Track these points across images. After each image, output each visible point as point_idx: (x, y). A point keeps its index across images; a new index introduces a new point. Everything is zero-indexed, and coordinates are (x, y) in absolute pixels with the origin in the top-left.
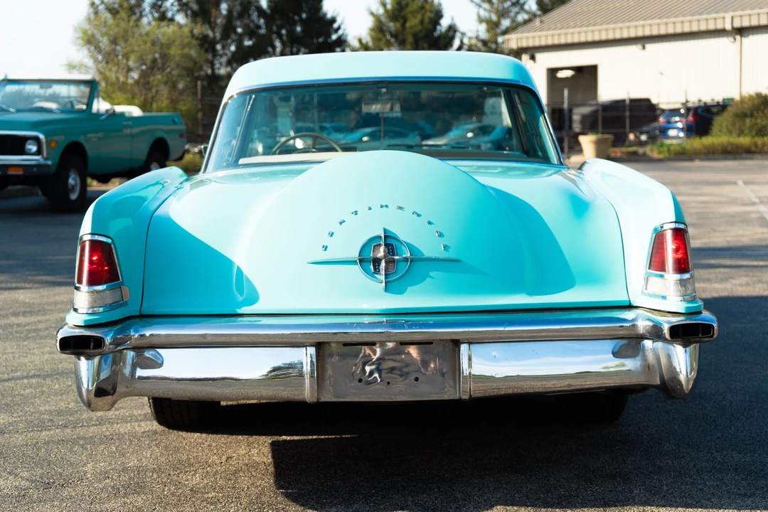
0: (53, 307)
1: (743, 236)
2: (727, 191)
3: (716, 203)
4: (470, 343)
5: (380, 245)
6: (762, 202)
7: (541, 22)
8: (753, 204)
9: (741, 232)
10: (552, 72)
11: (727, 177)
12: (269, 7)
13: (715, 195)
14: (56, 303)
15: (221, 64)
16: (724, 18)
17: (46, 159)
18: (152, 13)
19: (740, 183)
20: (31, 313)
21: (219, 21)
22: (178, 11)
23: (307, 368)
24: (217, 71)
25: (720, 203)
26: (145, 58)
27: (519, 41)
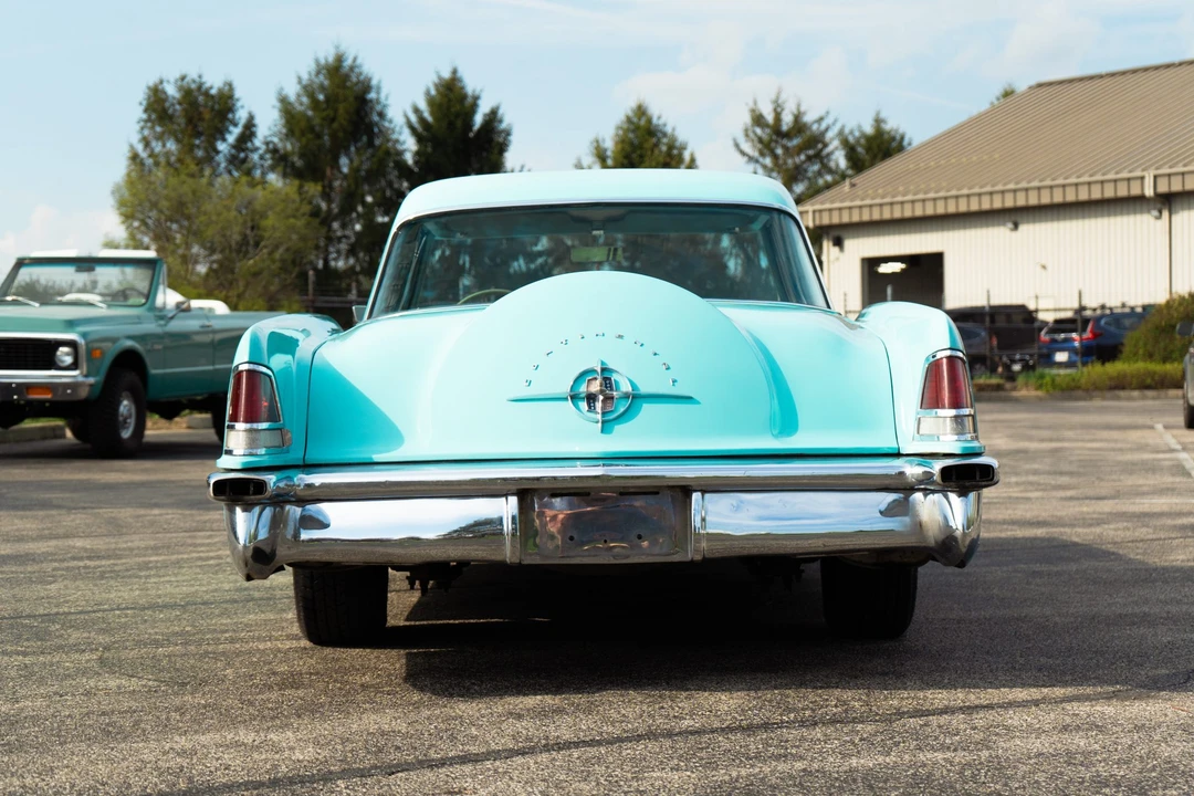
0: (127, 553)
1: (1141, 486)
2: (1135, 436)
3: (1114, 450)
4: (704, 492)
5: (596, 379)
6: (1184, 449)
7: (853, 185)
8: (1172, 451)
9: (1141, 482)
10: (871, 264)
11: (1140, 420)
12: (416, 163)
13: (1116, 441)
14: (131, 549)
15: (338, 252)
16: (1142, 178)
17: (86, 376)
18: (230, 172)
19: (1159, 427)
20: (99, 558)
21: (337, 184)
22: (273, 168)
23: (507, 526)
24: (333, 264)
25: (1121, 450)
26: (228, 233)
27: (817, 215)
